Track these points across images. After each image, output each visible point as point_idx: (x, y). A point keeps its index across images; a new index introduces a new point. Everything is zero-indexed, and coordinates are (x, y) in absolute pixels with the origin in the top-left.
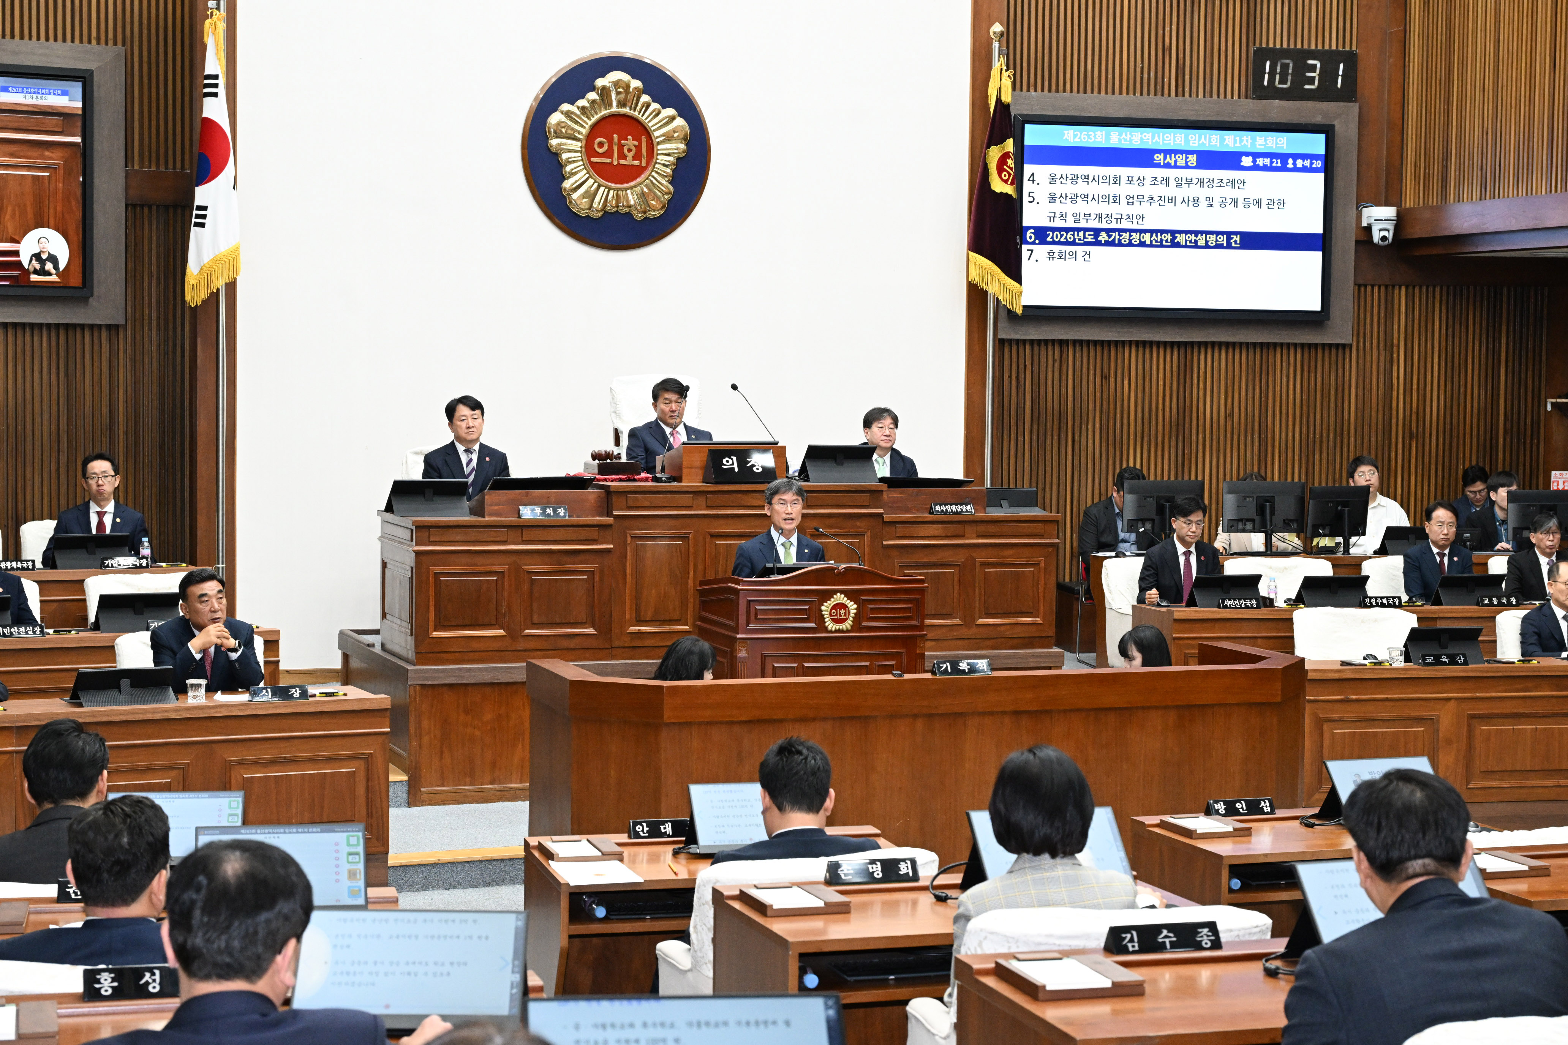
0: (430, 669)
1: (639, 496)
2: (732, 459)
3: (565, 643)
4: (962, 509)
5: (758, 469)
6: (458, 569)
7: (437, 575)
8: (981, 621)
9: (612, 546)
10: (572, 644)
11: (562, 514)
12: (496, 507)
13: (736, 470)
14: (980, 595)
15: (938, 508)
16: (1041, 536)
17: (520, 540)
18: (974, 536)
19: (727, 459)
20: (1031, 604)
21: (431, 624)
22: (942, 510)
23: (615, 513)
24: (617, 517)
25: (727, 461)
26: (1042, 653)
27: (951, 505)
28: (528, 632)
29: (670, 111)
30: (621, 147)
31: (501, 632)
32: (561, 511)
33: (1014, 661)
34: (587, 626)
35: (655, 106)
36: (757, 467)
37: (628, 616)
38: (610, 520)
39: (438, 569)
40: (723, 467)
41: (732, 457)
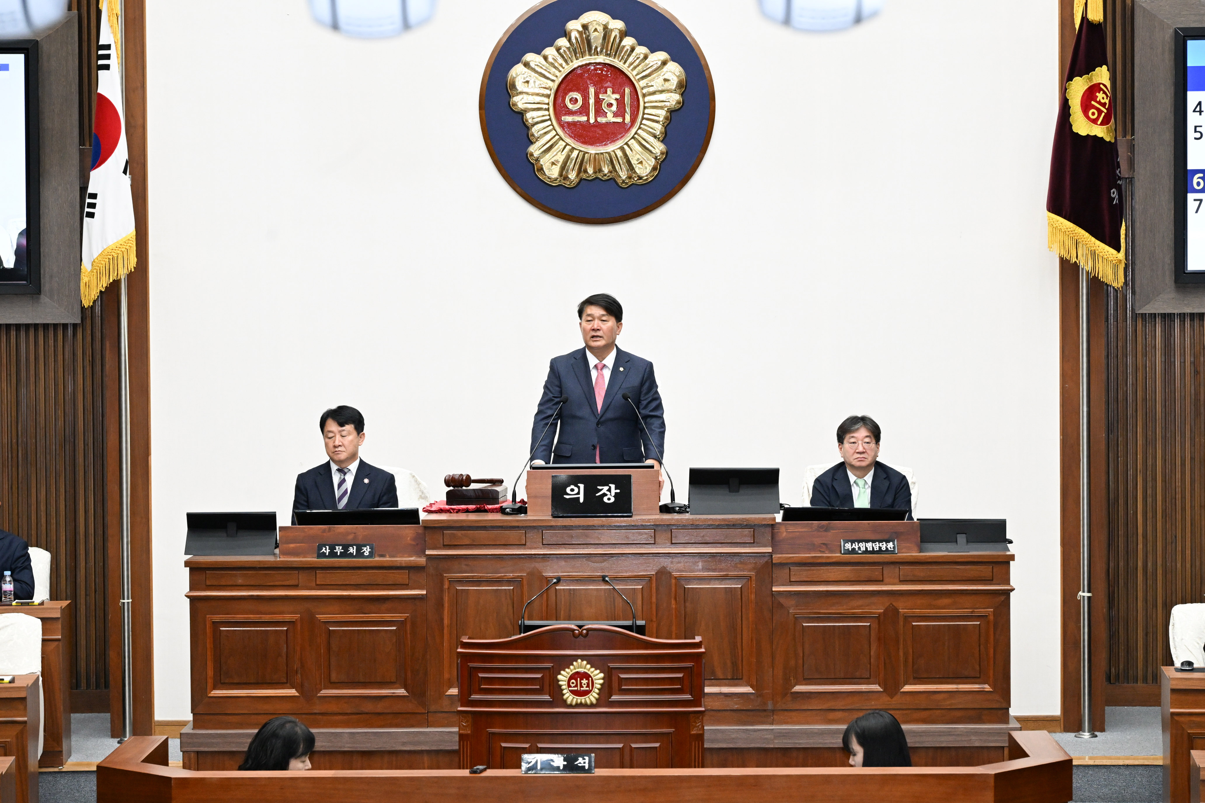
0: (206, 734)
1: (459, 533)
2: (579, 488)
3: (369, 707)
4: (880, 548)
5: (609, 499)
6: (240, 617)
7: (216, 625)
8: (907, 688)
9: (424, 592)
10: (380, 707)
11: (367, 553)
12: (292, 545)
13: (582, 500)
14: (906, 654)
15: (848, 546)
16: (990, 581)
17: (314, 584)
18: (897, 580)
19: (572, 487)
20: (977, 667)
21: (210, 682)
22: (854, 549)
23: (428, 552)
24: (430, 557)
25: (572, 490)
26: (989, 729)
27: (867, 541)
28: (325, 692)
29: (662, 55)
30: (598, 102)
31: (293, 692)
32: (366, 551)
33: (950, 738)
34: (397, 685)
35: (641, 50)
36: (609, 496)
37: (446, 676)
38: (422, 561)
39: (217, 618)
40: (565, 496)
41: (579, 485)
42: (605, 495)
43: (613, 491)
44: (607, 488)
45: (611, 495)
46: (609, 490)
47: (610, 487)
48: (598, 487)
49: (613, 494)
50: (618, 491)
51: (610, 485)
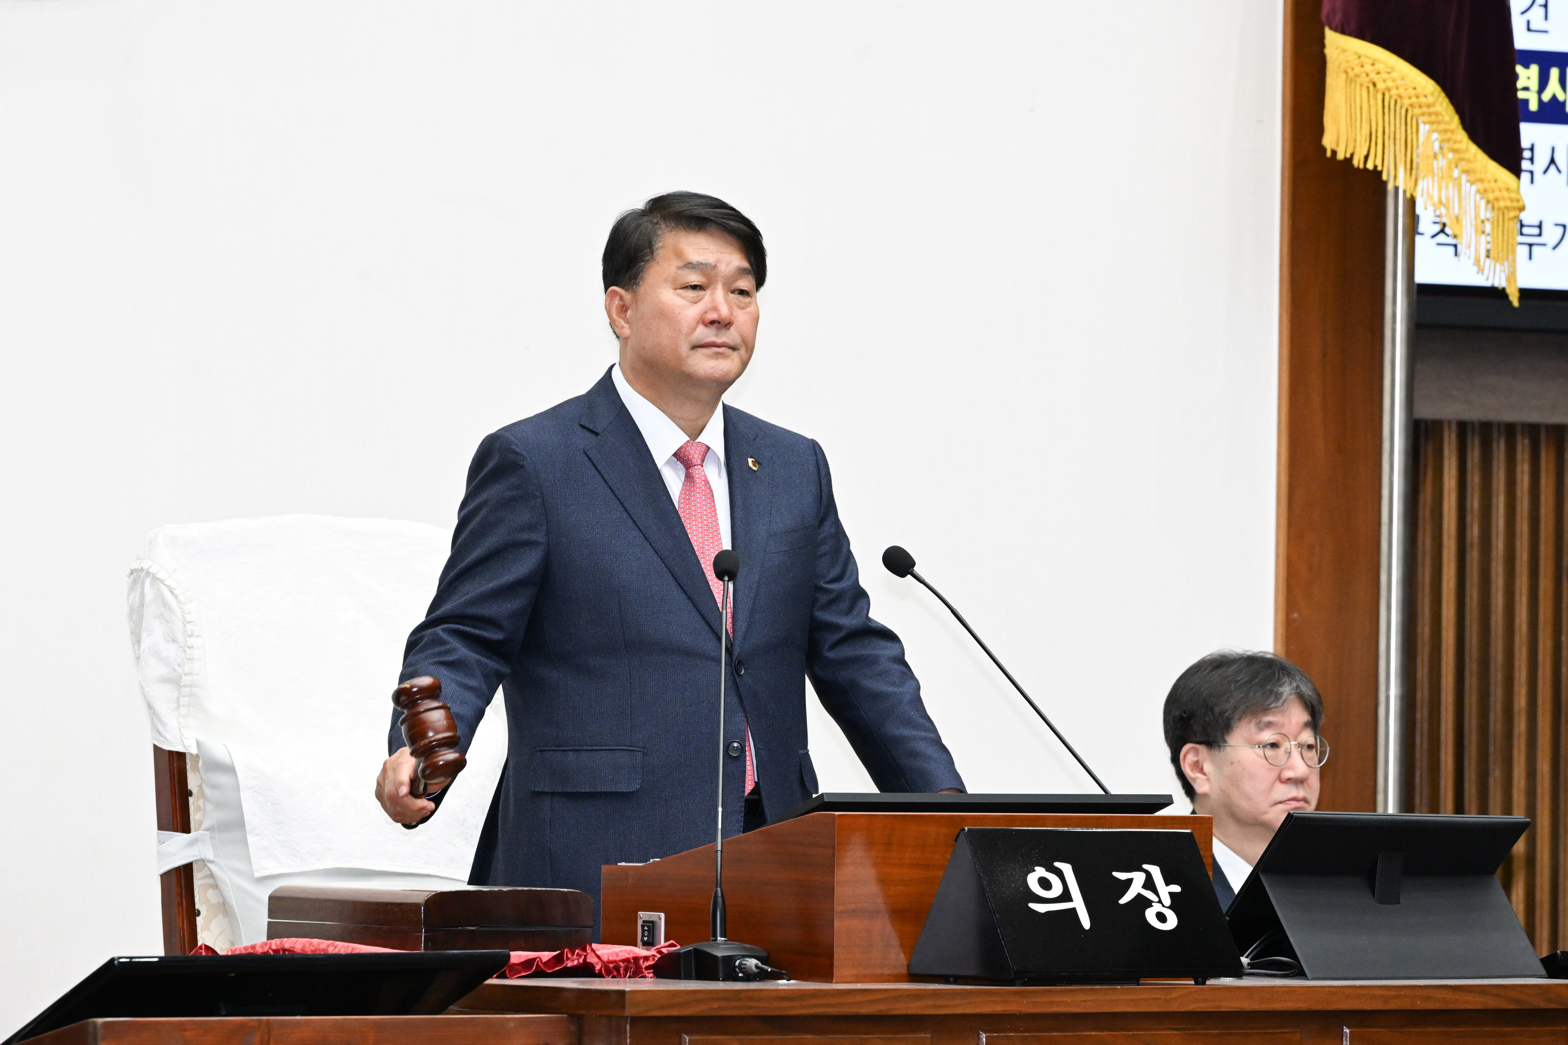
2: (1060, 874)
5: (1161, 917)
13: (1086, 923)
19: (1040, 872)
25: (1045, 884)
36: (1156, 907)
40: (1032, 906)
41: (1057, 864)
42: (1142, 903)
43: (1165, 890)
44: (1138, 878)
45: (1160, 902)
46: (1149, 884)
47: (1149, 876)
48: (1116, 874)
49: (1167, 901)
50: (1176, 889)
51: (1145, 866)
